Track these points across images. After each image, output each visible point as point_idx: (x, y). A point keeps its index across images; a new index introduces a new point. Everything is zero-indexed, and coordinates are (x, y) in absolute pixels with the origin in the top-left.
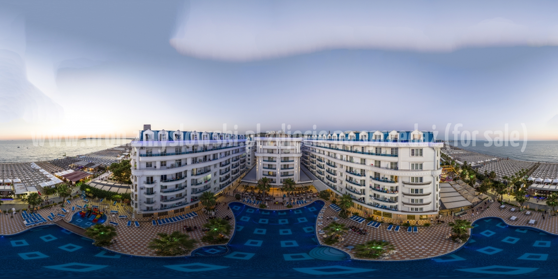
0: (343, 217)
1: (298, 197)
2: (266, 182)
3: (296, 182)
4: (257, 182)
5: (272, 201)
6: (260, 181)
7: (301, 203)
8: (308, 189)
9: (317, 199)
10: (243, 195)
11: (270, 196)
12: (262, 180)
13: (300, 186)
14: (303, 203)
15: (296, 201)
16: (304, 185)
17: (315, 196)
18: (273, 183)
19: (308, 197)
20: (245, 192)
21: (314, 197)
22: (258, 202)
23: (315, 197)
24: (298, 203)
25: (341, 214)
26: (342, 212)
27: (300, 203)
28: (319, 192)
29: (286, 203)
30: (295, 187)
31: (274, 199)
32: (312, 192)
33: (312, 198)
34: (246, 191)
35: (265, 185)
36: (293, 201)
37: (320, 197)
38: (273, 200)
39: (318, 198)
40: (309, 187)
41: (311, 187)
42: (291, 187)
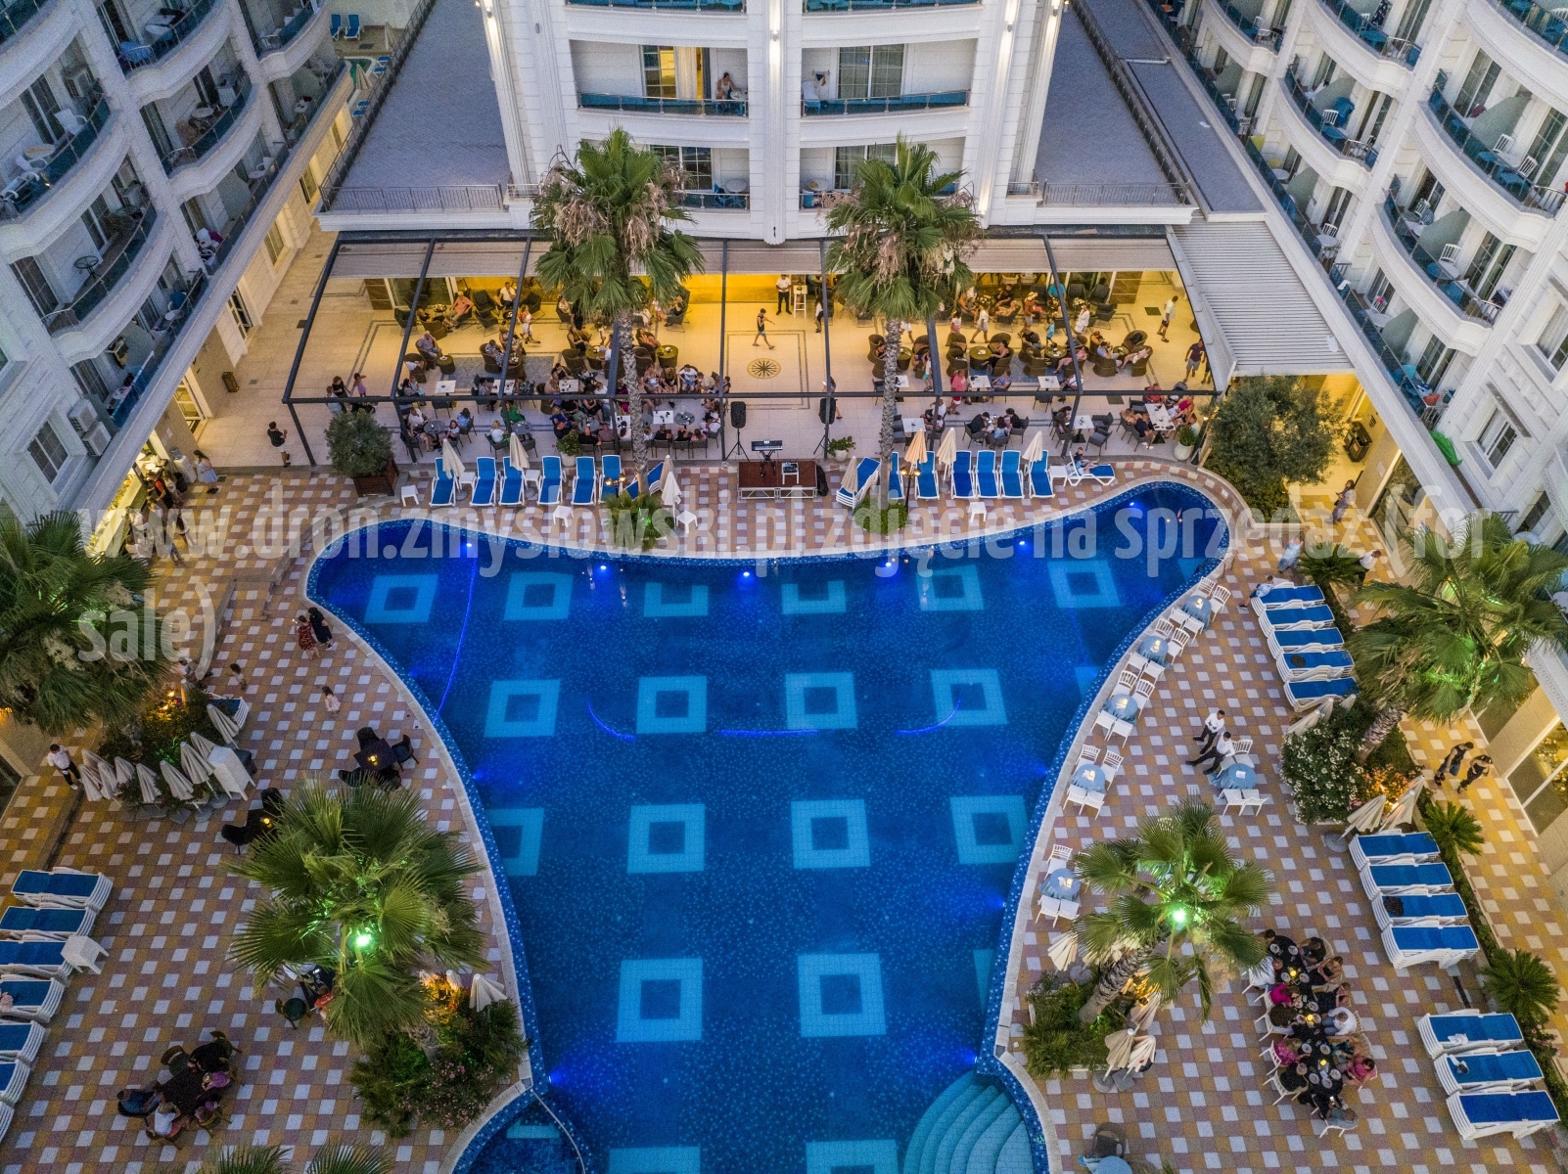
0: (1309, 790)
1: (978, 409)
2: (627, 196)
3: (982, 206)
4: (521, 214)
5: (714, 454)
6: (555, 193)
7: (999, 484)
8: (1105, 313)
9: (1170, 465)
10: (416, 420)
11: (691, 392)
12: (573, 175)
13: (1024, 261)
14: (1012, 487)
15: (948, 451)
16: (1074, 257)
17: (1161, 417)
18: (713, 203)
19: (1084, 423)
20: (419, 375)
21: (1141, 430)
22: (585, 466)
23: (1159, 439)
24: (963, 487)
25: (1316, 744)
26: (1339, 721)
27: (988, 488)
28: (1221, 386)
29: (851, 472)
30: (962, 269)
31: (739, 418)
32: (1139, 369)
33: (1118, 445)
34: (428, 361)
35: (622, 250)
36: (916, 453)
37: (1205, 451)
38: (731, 433)
39: (1183, 452)
40: (1131, 282)
41: (1146, 297)
42: (913, 270)
